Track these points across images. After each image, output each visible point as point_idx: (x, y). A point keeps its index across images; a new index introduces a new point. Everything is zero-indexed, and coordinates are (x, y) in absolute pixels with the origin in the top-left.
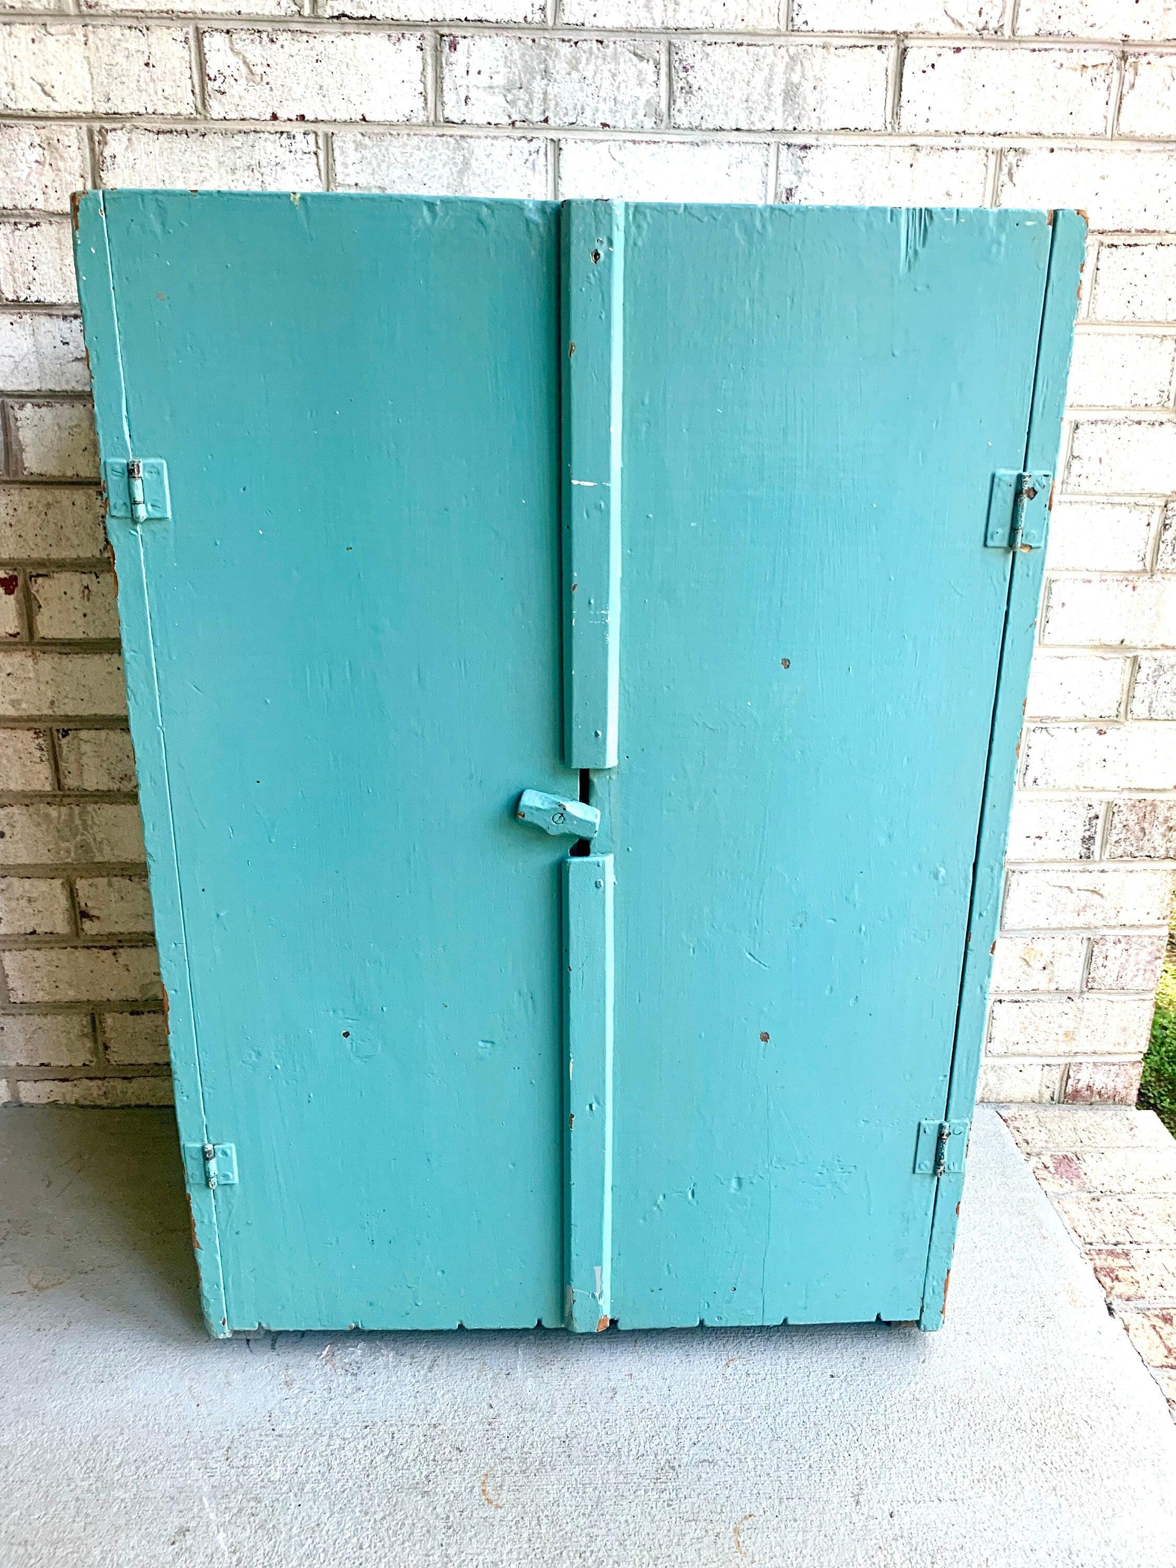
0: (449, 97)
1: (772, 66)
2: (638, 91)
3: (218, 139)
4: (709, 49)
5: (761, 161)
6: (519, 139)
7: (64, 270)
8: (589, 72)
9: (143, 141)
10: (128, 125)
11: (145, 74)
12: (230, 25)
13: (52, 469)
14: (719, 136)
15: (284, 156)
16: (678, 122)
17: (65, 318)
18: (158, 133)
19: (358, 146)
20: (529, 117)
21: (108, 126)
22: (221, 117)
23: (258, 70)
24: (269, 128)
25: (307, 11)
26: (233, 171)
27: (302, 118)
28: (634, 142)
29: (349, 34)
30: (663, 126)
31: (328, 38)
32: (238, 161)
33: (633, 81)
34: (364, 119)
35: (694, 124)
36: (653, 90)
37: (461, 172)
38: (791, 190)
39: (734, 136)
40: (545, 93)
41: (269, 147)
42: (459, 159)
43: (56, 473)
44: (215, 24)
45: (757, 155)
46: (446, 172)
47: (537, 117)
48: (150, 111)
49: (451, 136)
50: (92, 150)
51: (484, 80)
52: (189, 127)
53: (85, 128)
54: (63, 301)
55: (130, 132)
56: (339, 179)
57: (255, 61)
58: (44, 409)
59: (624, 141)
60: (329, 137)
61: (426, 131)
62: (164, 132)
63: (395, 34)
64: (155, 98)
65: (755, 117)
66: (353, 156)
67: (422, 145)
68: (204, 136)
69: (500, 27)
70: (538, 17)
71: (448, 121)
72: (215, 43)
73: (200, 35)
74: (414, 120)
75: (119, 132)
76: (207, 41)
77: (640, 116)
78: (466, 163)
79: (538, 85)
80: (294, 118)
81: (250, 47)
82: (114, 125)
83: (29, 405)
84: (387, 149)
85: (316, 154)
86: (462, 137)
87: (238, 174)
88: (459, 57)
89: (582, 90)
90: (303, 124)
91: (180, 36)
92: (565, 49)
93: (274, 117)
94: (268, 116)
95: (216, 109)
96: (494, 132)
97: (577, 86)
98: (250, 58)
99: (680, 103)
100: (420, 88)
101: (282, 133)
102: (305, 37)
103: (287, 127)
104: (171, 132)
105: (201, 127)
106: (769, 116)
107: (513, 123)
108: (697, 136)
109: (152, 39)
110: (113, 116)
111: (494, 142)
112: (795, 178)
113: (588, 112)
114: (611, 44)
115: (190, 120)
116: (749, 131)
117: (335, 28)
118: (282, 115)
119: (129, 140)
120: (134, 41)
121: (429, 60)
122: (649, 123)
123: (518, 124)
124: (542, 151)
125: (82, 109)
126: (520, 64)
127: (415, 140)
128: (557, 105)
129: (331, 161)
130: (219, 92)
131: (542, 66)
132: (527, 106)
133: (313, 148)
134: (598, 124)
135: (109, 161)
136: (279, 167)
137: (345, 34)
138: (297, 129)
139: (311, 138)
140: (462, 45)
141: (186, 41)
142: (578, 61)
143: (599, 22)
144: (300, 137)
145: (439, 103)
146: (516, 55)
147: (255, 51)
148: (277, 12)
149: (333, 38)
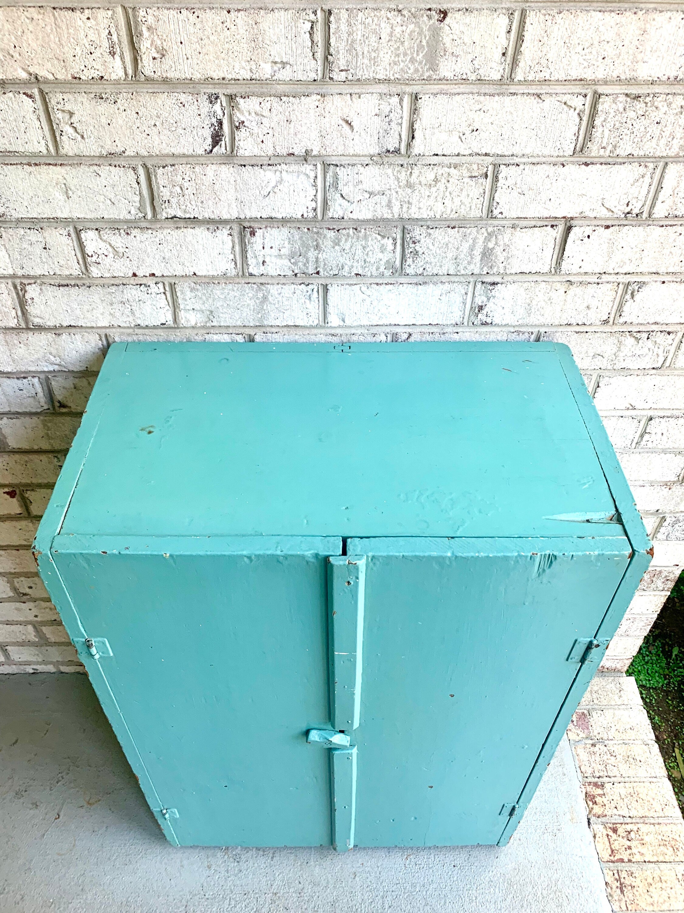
0: (251, 261)
1: (474, 240)
2: (381, 256)
3: (99, 289)
4: (430, 231)
5: (463, 292)
6: (300, 284)
7: (12, 355)
8: (347, 246)
9: (50, 291)
10: (38, 281)
11: (44, 253)
12: (98, 226)
13: (25, 446)
14: (435, 279)
15: (145, 297)
16: (408, 272)
17: (18, 378)
18: (59, 286)
19: (192, 289)
20: (306, 271)
21: (26, 281)
22: (100, 275)
23: (121, 250)
24: (132, 282)
25: (149, 216)
26: (111, 304)
27: (153, 275)
28: (377, 284)
29: (180, 228)
30: (397, 274)
31: (166, 231)
32: (114, 299)
33: (377, 250)
34: (195, 274)
35: (419, 273)
36: (392, 255)
37: (262, 303)
38: (482, 306)
39: (444, 279)
40: (317, 258)
41: (134, 292)
42: (260, 295)
43: (27, 448)
44: (88, 225)
45: (461, 289)
46: (252, 303)
47: (311, 270)
48: (52, 273)
49: (254, 284)
50: (18, 294)
51: (275, 252)
52: (79, 282)
53: (10, 283)
54: (15, 371)
55: (41, 285)
56: (182, 307)
57: (118, 245)
58: (14, 420)
59: (371, 284)
60: (172, 287)
61: (237, 280)
62: (63, 286)
63: (212, 227)
64: (54, 267)
65: (461, 268)
66: (189, 294)
67: (235, 289)
68: (89, 287)
69: (284, 221)
70: (311, 215)
71: (251, 275)
72: (89, 237)
73: (78, 233)
74: (229, 275)
75: (34, 285)
76: (83, 235)
77: (382, 269)
78: (265, 298)
79: (312, 254)
80: (148, 275)
81: (113, 238)
82: (30, 281)
83: (5, 418)
84: (212, 291)
85: (164, 293)
86: (261, 284)
87: (115, 306)
88: (258, 238)
89: (342, 255)
90: (155, 278)
91: (65, 233)
92: (331, 234)
93: (135, 275)
94: (131, 275)
95: (95, 271)
96: (284, 281)
97: (339, 254)
98: (113, 243)
99: (410, 261)
100: (232, 257)
101: (141, 285)
102: (150, 231)
103: (144, 281)
104: (68, 285)
105: (87, 282)
106: (472, 266)
107: (296, 275)
108: (420, 279)
109: (46, 234)
110: (28, 277)
111: (283, 286)
112: (485, 299)
113: (346, 268)
114: (363, 231)
115: (78, 278)
116: (457, 275)
117: (170, 224)
118: (140, 273)
119: (41, 289)
120: (33, 236)
121: (237, 241)
122: (387, 273)
123: (298, 275)
124: (316, 290)
125: (5, 272)
126: (299, 243)
127: (230, 286)
128: (325, 264)
129: (175, 297)
130: (96, 263)
131: (315, 243)
132: (305, 265)
133: (162, 290)
134: (353, 274)
135: (30, 301)
136: (141, 302)
137: (177, 228)
138: (151, 282)
139: (161, 285)
140: (259, 233)
141: (69, 235)
142: (339, 240)
143: (354, 216)
144: (153, 285)
145: (245, 265)
146: (297, 237)
147: (118, 240)
148: (128, 217)
149: (169, 231)
